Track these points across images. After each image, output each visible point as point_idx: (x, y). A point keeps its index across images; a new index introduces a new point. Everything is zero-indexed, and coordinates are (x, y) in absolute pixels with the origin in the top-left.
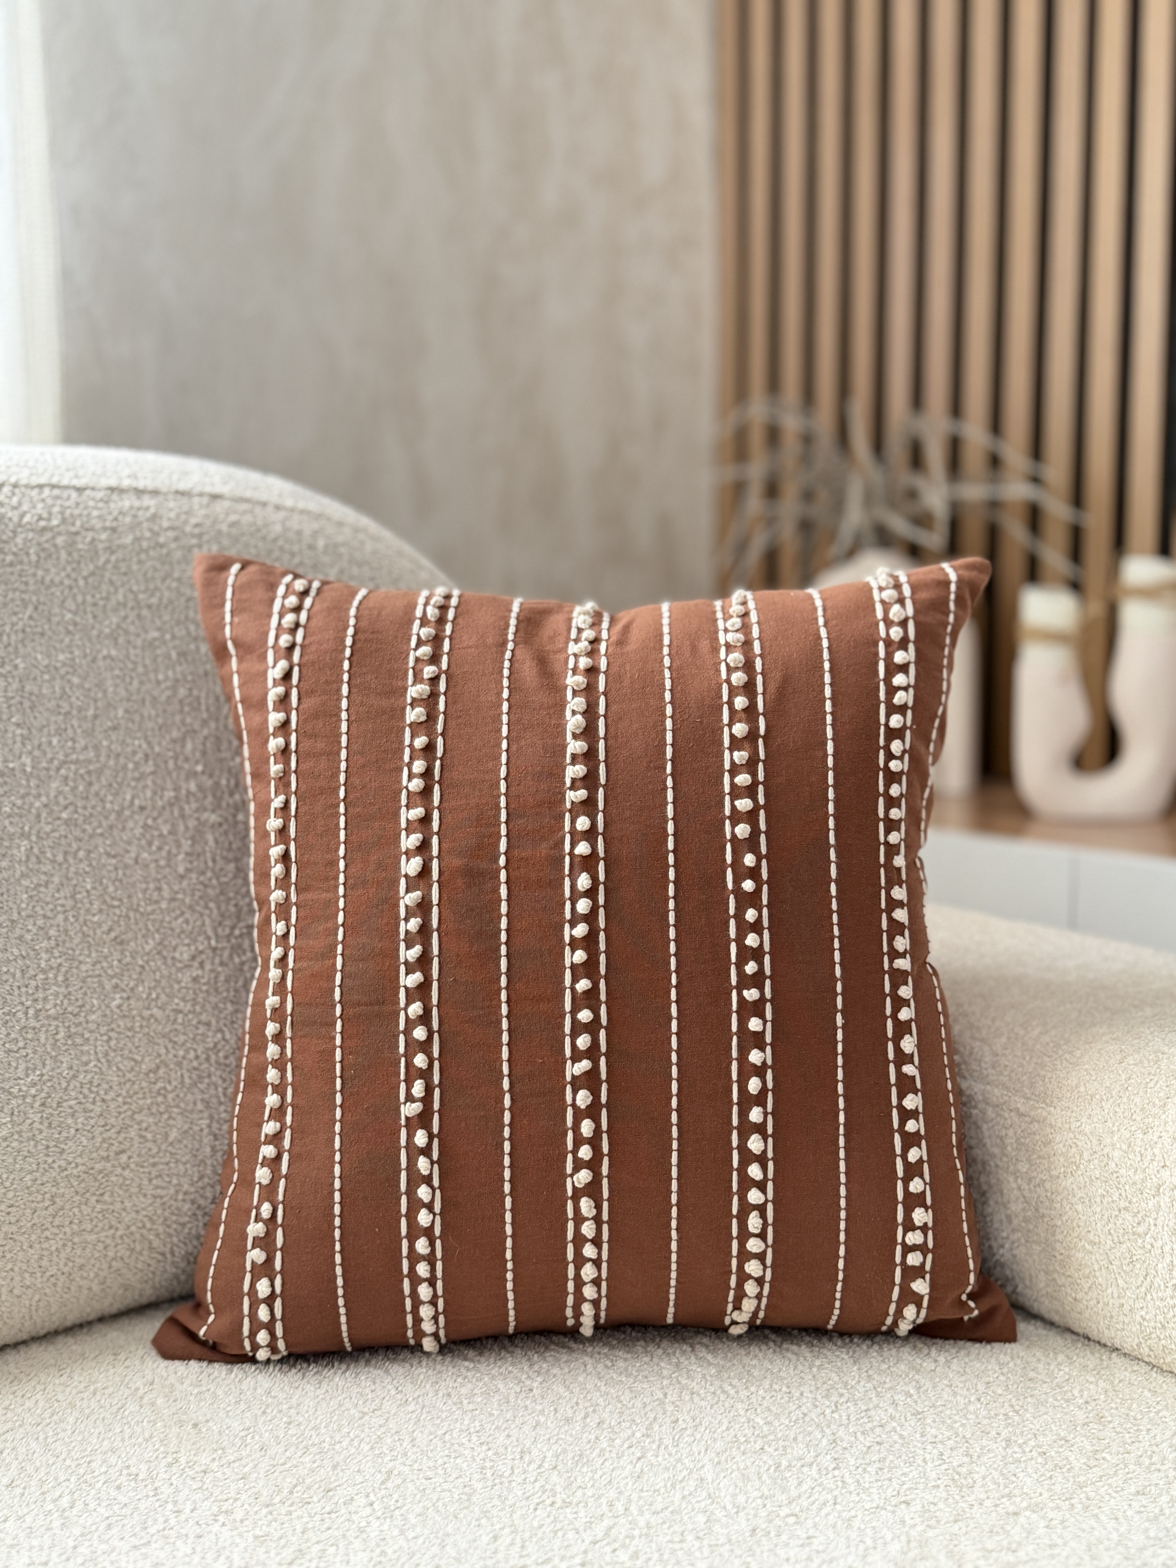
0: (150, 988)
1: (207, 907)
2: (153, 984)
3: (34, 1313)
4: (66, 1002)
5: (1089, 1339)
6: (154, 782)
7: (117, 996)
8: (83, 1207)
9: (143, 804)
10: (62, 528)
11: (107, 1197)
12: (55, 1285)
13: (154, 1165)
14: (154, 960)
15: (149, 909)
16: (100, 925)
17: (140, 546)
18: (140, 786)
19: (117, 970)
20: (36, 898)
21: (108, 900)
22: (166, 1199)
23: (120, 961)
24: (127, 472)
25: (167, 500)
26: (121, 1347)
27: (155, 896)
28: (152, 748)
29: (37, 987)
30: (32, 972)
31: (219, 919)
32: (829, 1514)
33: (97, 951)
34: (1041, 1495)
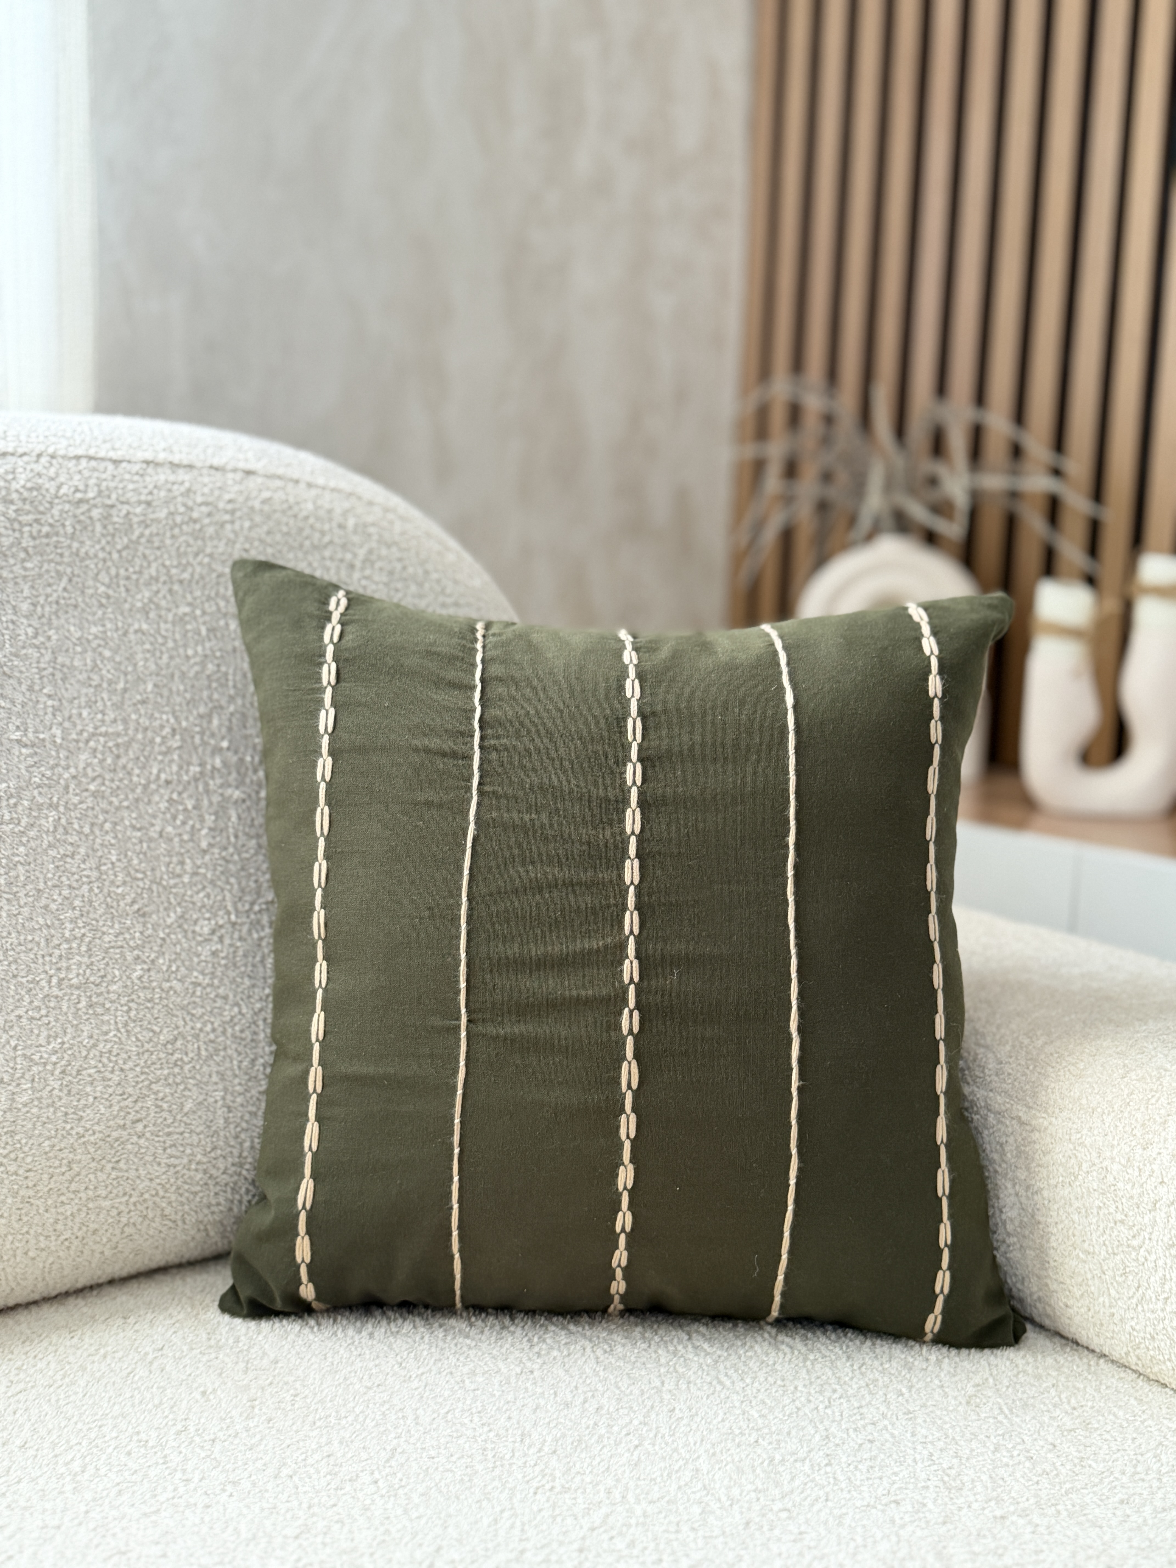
0: (170, 961)
1: (228, 883)
2: (173, 957)
3: (46, 1275)
4: (88, 971)
5: (1077, 1344)
6: (180, 757)
7: (139, 967)
8: (99, 1174)
9: (169, 778)
10: (99, 500)
11: (122, 1165)
12: (68, 1248)
13: (169, 1134)
14: (175, 933)
15: (172, 882)
16: (123, 896)
17: (174, 520)
18: (167, 760)
19: (139, 942)
20: (62, 868)
21: (132, 872)
22: (178, 1168)
23: (141, 933)
24: (163, 445)
25: (201, 475)
26: (131, 1311)
27: (178, 870)
28: (180, 723)
29: (61, 956)
30: (57, 942)
31: (240, 894)
32: (820, 1510)
33: (120, 923)
34: (1028, 1500)
